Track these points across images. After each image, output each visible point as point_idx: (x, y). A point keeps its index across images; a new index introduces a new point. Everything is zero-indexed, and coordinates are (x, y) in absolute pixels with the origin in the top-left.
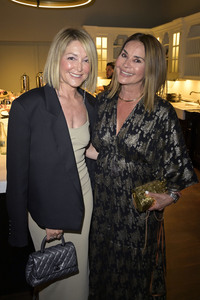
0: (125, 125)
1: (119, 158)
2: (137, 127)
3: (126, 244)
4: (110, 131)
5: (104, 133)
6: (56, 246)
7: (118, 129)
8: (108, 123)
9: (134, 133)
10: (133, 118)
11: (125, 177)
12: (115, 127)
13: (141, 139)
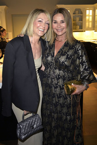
0: (59, 52)
1: (56, 69)
2: (65, 52)
3: (60, 113)
4: (51, 55)
5: (48, 56)
6: (30, 117)
7: (55, 54)
8: (50, 51)
9: (64, 55)
10: (63, 48)
11: (59, 78)
12: (54, 53)
13: (67, 58)
